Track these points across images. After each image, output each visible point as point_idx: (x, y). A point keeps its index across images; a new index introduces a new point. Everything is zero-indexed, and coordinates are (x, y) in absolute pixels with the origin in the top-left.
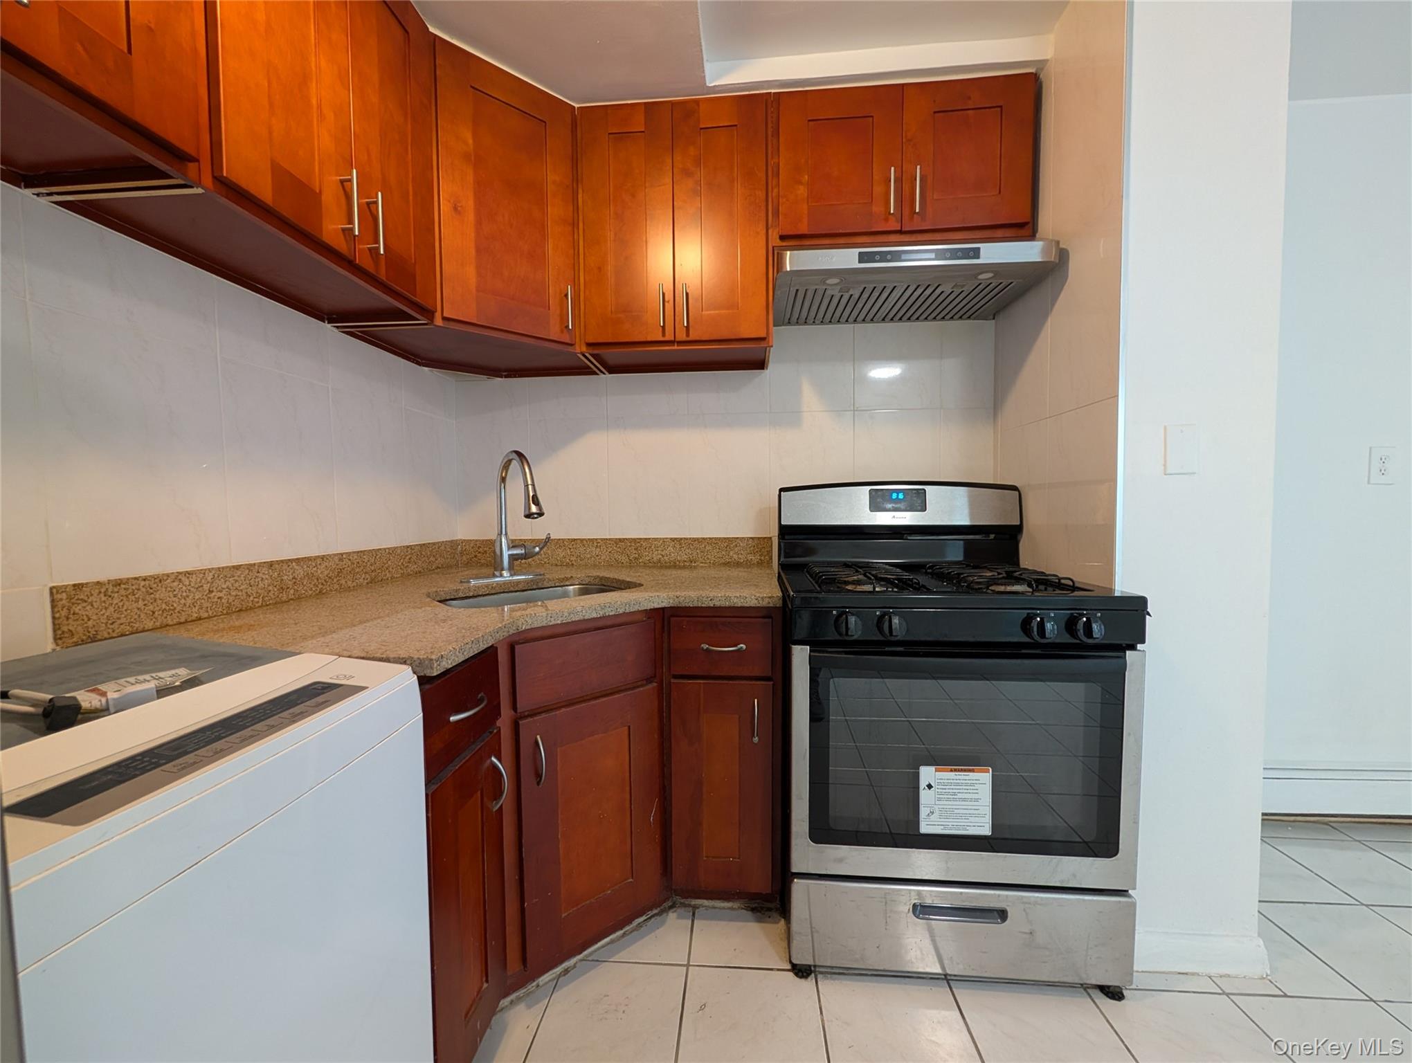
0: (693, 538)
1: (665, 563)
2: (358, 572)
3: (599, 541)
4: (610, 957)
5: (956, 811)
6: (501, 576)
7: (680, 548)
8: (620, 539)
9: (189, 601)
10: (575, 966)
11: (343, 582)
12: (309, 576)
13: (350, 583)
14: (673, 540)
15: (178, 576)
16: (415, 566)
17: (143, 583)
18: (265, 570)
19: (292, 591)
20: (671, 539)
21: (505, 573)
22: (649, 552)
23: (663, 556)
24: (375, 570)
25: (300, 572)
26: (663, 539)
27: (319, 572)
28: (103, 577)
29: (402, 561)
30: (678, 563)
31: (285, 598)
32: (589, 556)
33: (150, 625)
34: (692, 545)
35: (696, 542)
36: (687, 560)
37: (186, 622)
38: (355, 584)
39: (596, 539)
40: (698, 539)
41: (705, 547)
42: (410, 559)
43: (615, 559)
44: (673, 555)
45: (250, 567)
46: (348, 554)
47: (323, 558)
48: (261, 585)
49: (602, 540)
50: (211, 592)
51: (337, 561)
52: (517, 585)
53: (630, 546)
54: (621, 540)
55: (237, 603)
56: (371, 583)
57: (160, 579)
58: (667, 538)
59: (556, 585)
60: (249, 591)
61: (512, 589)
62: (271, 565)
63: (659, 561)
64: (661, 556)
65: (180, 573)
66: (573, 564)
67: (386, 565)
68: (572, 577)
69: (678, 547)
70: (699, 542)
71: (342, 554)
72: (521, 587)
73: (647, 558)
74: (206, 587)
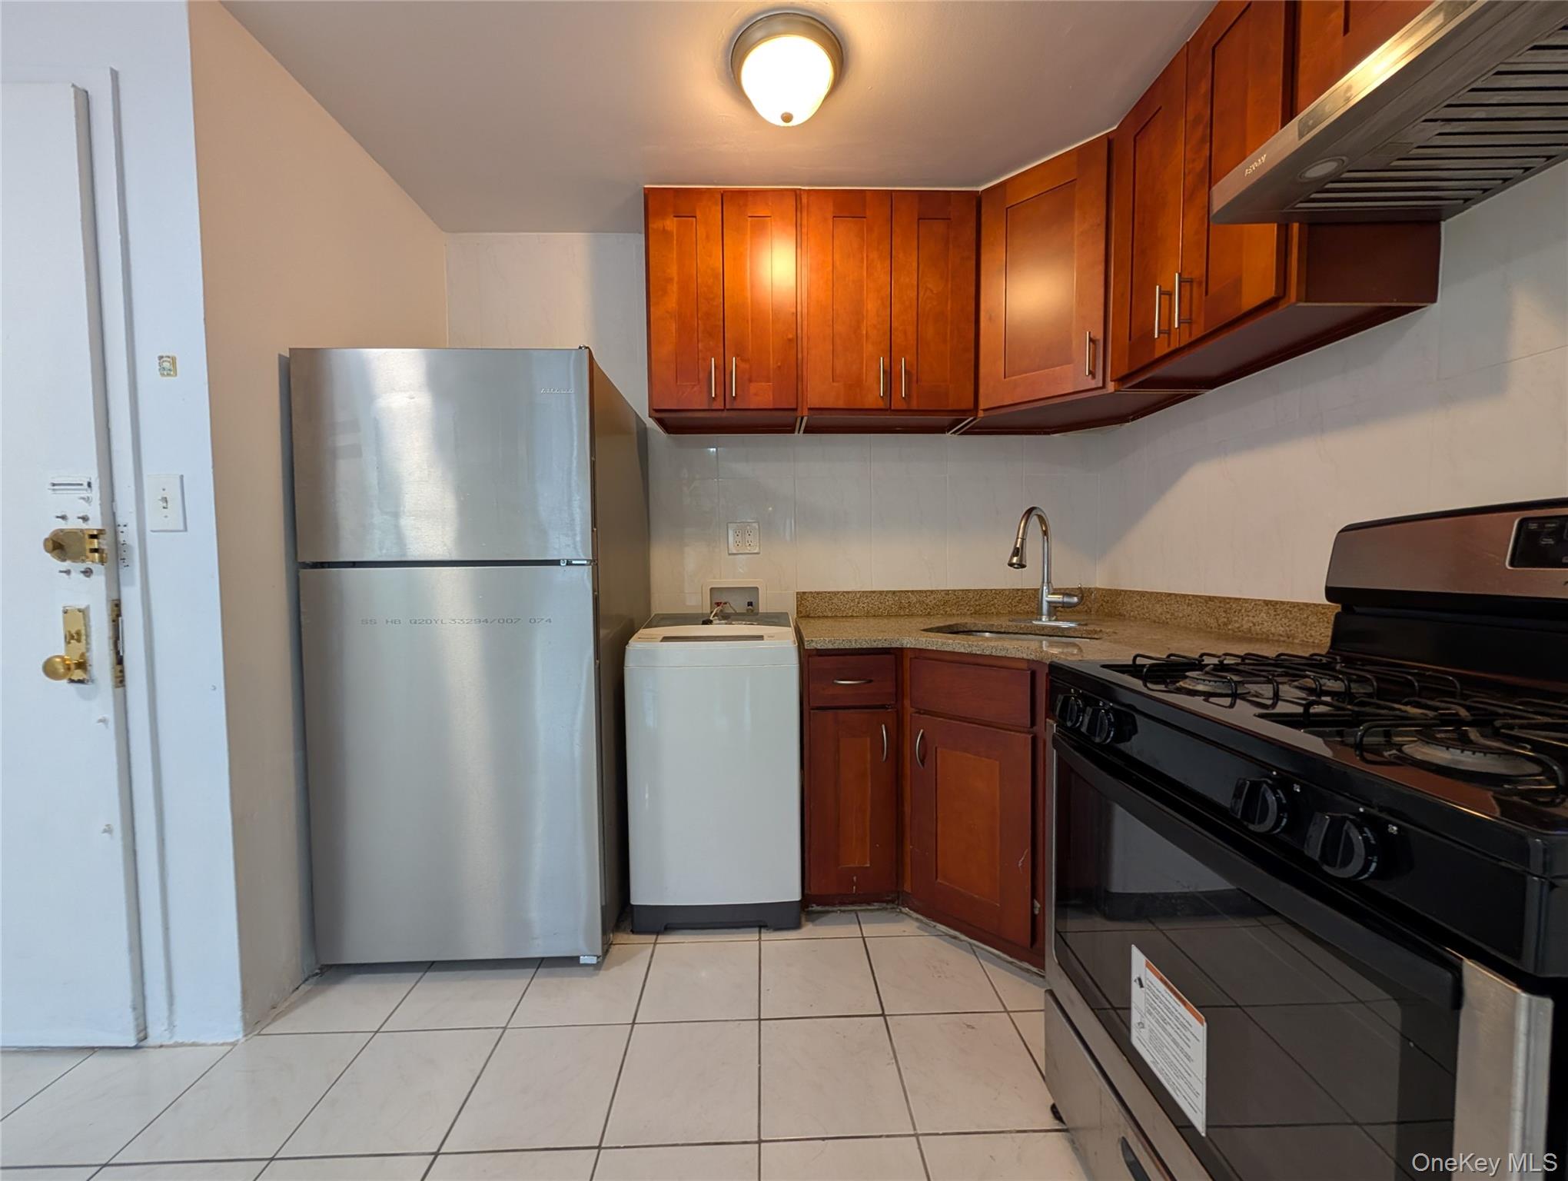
0: (1292, 603)
1: (1257, 634)
2: (962, 605)
3: (1191, 597)
4: (983, 959)
5: (1165, 1049)
6: (1041, 620)
7: (1275, 615)
8: (1210, 597)
9: (848, 606)
10: (961, 941)
11: (948, 609)
12: (921, 603)
13: (954, 611)
14: (1267, 603)
15: (844, 593)
16: (1027, 607)
17: (828, 595)
18: (890, 595)
19: (908, 610)
20: (1265, 601)
21: (1044, 618)
22: (1239, 617)
23: (1254, 625)
24: (979, 605)
25: (914, 599)
26: (1255, 600)
27: (928, 600)
28: (813, 590)
29: (1010, 601)
30: (1271, 636)
31: (902, 613)
32: (1181, 615)
33: (830, 615)
34: (1291, 613)
35: (1296, 610)
36: (1283, 634)
37: (846, 616)
38: (958, 612)
39: (1188, 595)
40: (1298, 604)
41: (1308, 617)
42: (1020, 600)
43: (1205, 621)
44: (1266, 624)
45: (881, 593)
46: (955, 591)
47: (932, 592)
48: (887, 603)
49: (1193, 596)
50: (859, 603)
51: (944, 595)
52: (1043, 630)
53: (1220, 607)
54: (1211, 599)
55: (872, 611)
56: (975, 614)
57: (836, 593)
58: (1259, 600)
59: (1084, 636)
60: (880, 606)
61: (1038, 632)
62: (894, 592)
63: (1250, 630)
64: (1251, 625)
65: (844, 592)
66: (1167, 623)
67: (992, 602)
68: (1101, 631)
69: (1272, 612)
70: (1299, 610)
71: (948, 591)
72: (1046, 631)
73: (1237, 625)
74: (857, 600)
